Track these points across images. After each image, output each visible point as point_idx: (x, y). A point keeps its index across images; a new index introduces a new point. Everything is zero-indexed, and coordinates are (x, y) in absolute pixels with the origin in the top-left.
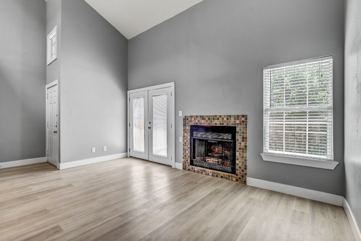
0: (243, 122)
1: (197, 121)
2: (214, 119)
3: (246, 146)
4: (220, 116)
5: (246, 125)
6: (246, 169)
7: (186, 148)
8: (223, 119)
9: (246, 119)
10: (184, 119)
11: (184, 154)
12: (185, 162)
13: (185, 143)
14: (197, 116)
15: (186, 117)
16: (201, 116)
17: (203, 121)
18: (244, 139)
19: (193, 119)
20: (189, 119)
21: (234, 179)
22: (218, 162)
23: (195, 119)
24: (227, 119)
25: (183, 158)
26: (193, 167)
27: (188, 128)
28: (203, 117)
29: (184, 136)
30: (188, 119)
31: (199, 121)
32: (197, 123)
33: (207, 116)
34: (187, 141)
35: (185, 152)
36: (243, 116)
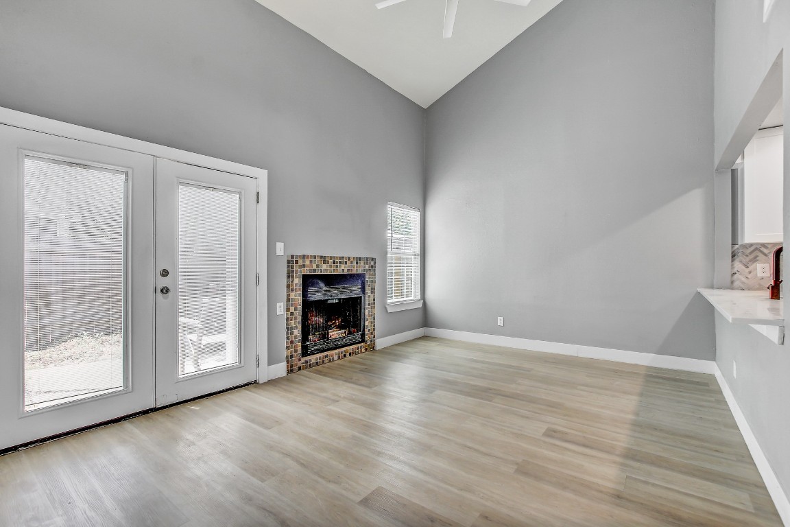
0: (372, 267)
1: (314, 267)
2: (340, 262)
3: (374, 300)
4: (349, 258)
5: (375, 270)
6: (374, 330)
7: (292, 323)
8: (352, 262)
9: (375, 263)
10: (288, 262)
11: (288, 338)
12: (292, 356)
13: (292, 314)
14: (315, 257)
15: (292, 257)
16: (321, 257)
17: (324, 267)
18: (373, 290)
19: (307, 262)
20: (301, 262)
21: (363, 350)
22: (345, 332)
23: (311, 262)
24: (357, 263)
25: (288, 348)
26: (307, 358)
27: (298, 281)
28: (324, 259)
29: (288, 300)
30: (297, 262)
31: (318, 266)
32: (315, 270)
33: (331, 258)
34: (296, 309)
35: (292, 333)
36: (373, 259)
